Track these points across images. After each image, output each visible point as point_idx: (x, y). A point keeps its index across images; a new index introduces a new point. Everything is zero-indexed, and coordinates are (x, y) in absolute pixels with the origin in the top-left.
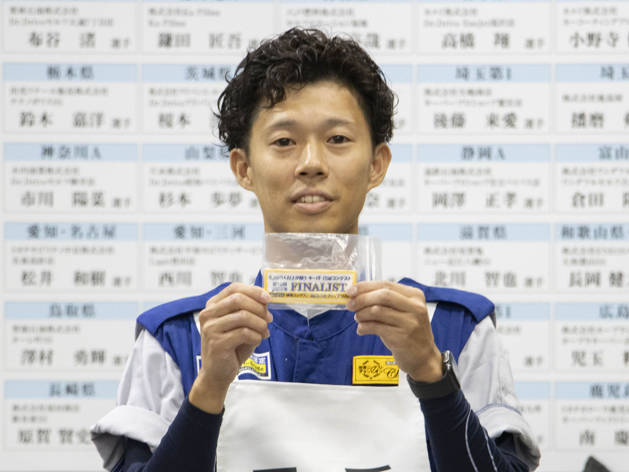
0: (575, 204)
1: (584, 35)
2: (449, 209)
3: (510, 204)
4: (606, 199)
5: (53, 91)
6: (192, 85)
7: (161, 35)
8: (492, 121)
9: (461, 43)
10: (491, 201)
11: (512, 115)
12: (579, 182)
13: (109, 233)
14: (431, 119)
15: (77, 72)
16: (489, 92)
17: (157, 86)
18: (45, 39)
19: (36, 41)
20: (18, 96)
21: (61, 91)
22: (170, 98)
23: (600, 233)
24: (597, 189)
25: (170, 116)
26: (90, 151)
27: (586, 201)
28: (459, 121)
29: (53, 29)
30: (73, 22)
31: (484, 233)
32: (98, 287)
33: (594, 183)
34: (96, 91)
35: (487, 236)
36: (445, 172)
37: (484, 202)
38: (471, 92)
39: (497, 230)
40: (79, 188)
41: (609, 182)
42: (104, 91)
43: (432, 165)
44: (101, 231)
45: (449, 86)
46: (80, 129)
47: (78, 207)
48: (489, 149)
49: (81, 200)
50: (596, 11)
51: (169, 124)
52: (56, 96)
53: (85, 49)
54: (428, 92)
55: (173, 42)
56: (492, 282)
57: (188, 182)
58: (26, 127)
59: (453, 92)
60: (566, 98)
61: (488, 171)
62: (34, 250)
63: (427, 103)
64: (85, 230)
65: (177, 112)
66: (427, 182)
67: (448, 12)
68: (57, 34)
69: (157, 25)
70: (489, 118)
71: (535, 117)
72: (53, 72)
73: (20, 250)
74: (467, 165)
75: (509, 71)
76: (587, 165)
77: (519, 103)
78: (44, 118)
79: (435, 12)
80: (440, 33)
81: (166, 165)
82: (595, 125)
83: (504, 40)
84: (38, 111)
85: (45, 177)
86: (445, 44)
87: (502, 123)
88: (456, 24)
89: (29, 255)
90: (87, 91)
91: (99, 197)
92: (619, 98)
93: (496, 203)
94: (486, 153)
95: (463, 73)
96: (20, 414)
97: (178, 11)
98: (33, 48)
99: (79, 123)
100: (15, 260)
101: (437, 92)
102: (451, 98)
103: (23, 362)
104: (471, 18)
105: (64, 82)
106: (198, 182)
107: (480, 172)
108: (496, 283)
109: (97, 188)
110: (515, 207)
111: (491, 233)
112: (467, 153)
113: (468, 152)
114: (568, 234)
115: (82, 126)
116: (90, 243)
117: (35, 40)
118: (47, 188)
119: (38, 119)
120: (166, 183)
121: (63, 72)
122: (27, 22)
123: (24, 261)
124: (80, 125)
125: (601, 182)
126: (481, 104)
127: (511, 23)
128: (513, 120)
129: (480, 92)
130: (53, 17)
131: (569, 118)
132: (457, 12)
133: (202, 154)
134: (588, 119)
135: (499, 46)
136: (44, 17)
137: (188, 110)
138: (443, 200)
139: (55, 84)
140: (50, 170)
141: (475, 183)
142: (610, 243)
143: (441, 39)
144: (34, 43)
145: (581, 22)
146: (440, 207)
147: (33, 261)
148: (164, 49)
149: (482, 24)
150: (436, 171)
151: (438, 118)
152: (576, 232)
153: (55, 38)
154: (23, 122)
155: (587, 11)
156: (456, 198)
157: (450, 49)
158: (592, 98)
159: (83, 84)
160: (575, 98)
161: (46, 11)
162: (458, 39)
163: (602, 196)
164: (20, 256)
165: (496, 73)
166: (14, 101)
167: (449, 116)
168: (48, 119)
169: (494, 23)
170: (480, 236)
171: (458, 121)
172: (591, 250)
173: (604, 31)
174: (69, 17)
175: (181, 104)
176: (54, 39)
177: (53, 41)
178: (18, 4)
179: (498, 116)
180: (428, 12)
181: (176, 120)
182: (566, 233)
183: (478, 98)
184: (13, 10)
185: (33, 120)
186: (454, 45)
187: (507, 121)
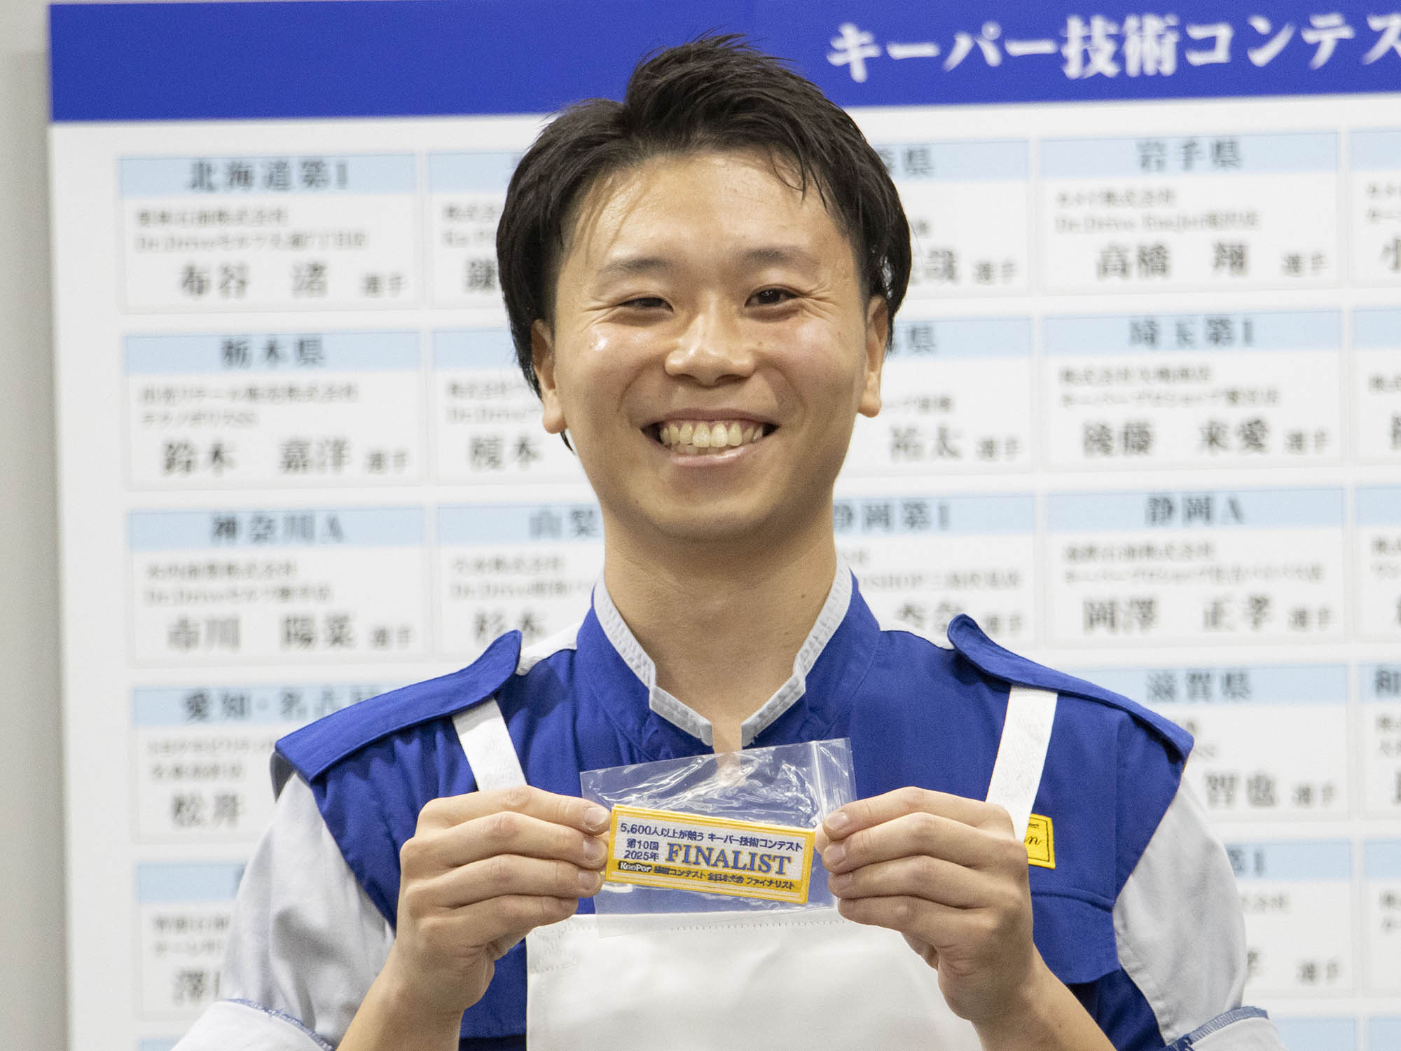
2: (1120, 635)
3: (1256, 622)
5: (234, 394)
7: (473, 265)
8: (1213, 438)
9: (1140, 265)
10: (1214, 616)
11: (1257, 422)
14: (1077, 436)
15: (288, 350)
16: (1204, 373)
17: (465, 376)
18: (215, 279)
19: (196, 284)
20: (159, 408)
21: (252, 393)
22: (495, 402)
25: (495, 442)
26: (320, 525)
28: (1139, 439)
29: (233, 256)
30: (276, 240)
31: (1200, 686)
34: (331, 392)
35: (1207, 694)
36: (1109, 554)
37: (1200, 619)
38: (1164, 374)
39: (1229, 679)
40: (295, 607)
42: (349, 391)
43: (1081, 539)
45: (1116, 361)
46: (297, 477)
47: (297, 650)
48: (1207, 499)
49: (300, 633)
51: (494, 461)
52: (242, 405)
53: (304, 300)
54: (1068, 376)
56: (1222, 796)
57: (539, 588)
58: (177, 476)
59: (1125, 374)
60: (1378, 383)
61: (1207, 549)
62: (198, 746)
63: (1068, 400)
64: (310, 701)
65: (509, 433)
66: (1071, 577)
67: (1110, 197)
68: (242, 268)
69: (463, 241)
70: (1206, 431)
71: (1309, 427)
72: (234, 352)
73: (167, 747)
74: (1160, 535)
75: (1248, 327)
77: (1272, 396)
78: (217, 455)
79: (1080, 199)
80: (1092, 245)
81: (488, 551)
83: (1235, 258)
84: (202, 439)
85: (221, 584)
86: (1104, 269)
87: (1235, 441)
88: (1129, 225)
89: (188, 759)
90: (312, 392)
91: (341, 627)
93: (1225, 620)
94: (1200, 509)
95: (1146, 333)
98: (189, 301)
99: (293, 464)
100: (158, 772)
101: (1088, 376)
102: (1118, 388)
103: (179, 997)
104: (1161, 211)
105: (259, 374)
106: (560, 588)
107: (1188, 550)
108: (1230, 799)
109: (336, 605)
110: (1268, 628)
111: (1217, 686)
112: (1159, 510)
113: (1161, 508)
114: (1388, 688)
115: (301, 468)
118: (223, 610)
119: (203, 456)
120: (491, 590)
121: (257, 351)
122: (175, 243)
123: (178, 771)
124: (297, 467)
126: (1187, 400)
127: (1251, 219)
128: (1259, 434)
129: (1185, 374)
130: (232, 230)
131: (1386, 427)
132: (1129, 197)
133: (567, 525)
135: (1226, 271)
136: (212, 231)
137: (534, 428)
138: (1108, 616)
139: (241, 377)
140: (230, 569)
141: (1178, 577)
143: (1094, 257)
144: (192, 289)
146: (1101, 631)
147: (197, 771)
148: (479, 295)
149: (1185, 223)
150: (1091, 552)
151: (1091, 432)
153: (238, 276)
154: (170, 464)
156: (1136, 610)
157: (1114, 280)
159: (302, 376)
161: (216, 218)
162: (1132, 257)
164: (168, 761)
165: (1219, 330)
166: (149, 418)
167: (1117, 428)
168: (225, 456)
169: (1213, 220)
170: (1193, 695)
171: (1137, 439)
174: (269, 229)
175: (517, 415)
176: (235, 280)
177: (233, 283)
178: (155, 204)
179: (1226, 427)
180: (1063, 199)
181: (508, 450)
182: (1385, 683)
183: (1181, 388)
184: (144, 217)
185: (192, 458)
186: (1124, 270)
187: (1247, 437)
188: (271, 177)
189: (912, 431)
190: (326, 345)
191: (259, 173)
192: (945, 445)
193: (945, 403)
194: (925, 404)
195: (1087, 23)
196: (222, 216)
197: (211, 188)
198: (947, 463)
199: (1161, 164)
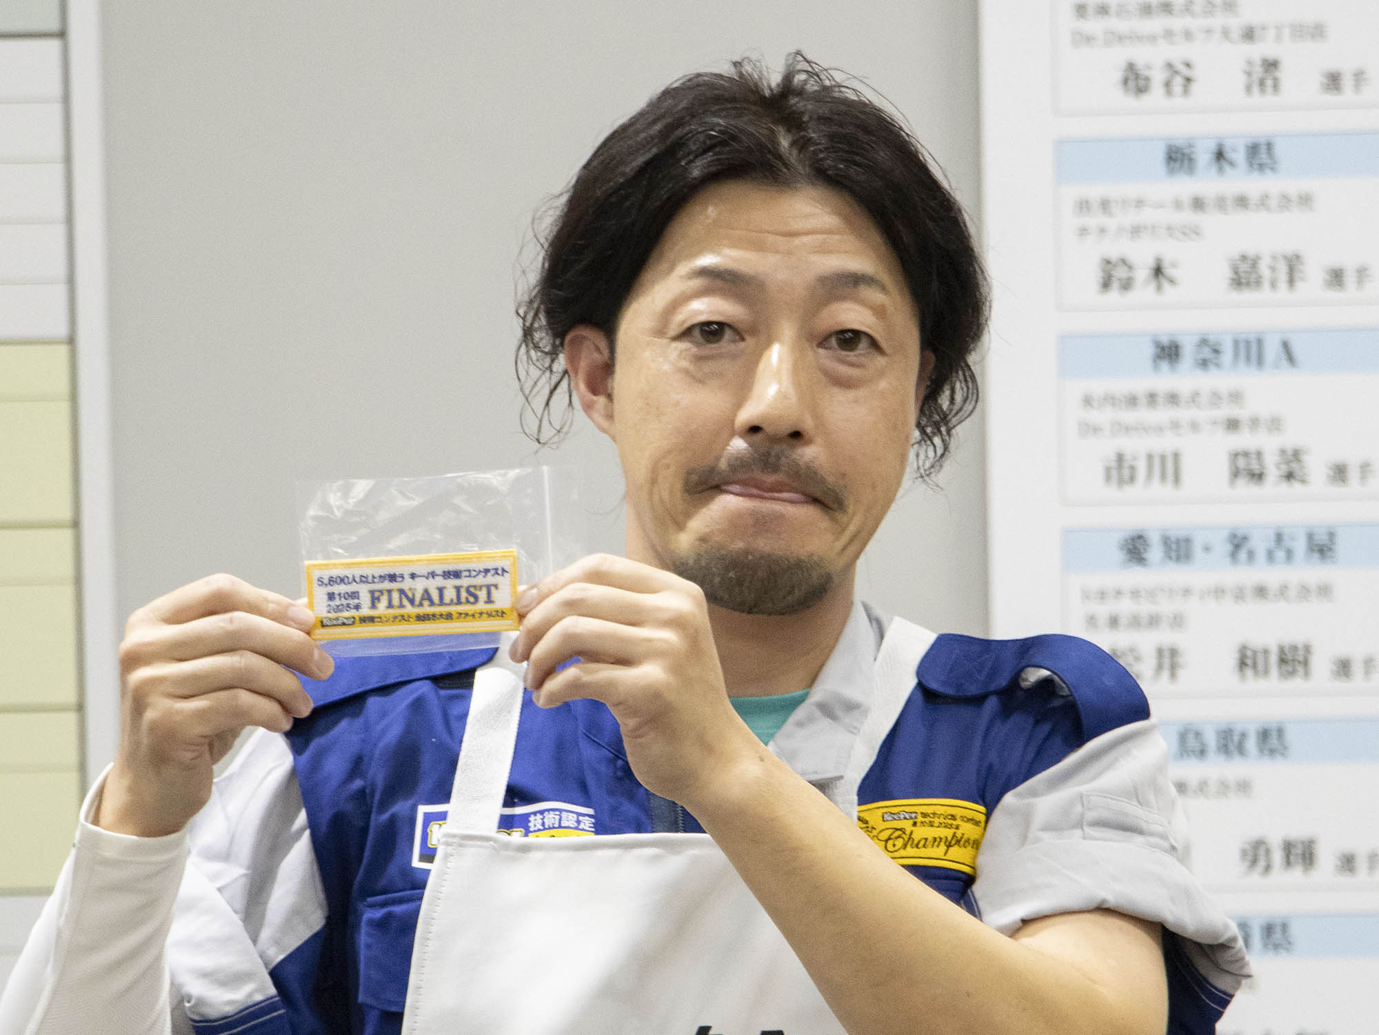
5: (1178, 205)
13: (1322, 548)
15: (1239, 156)
18: (1158, 76)
19: (1137, 84)
20: (1095, 220)
21: (1198, 204)
26: (1272, 350)
29: (1177, 52)
30: (1227, 33)
32: (1297, 683)
34: (1285, 202)
40: (1245, 440)
42: (1305, 200)
44: (1300, 546)
46: (1247, 296)
47: (1245, 488)
49: (1250, 469)
52: (1188, 217)
53: (1257, 98)
58: (1114, 295)
62: (1135, 594)
64: (1260, 544)
68: (1188, 64)
72: (1178, 158)
73: (1102, 595)
78: (1158, 271)
84: (1142, 255)
85: (1162, 415)
89: (1125, 607)
90: (1264, 201)
91: (1295, 461)
98: (1131, 101)
99: (1244, 281)
100: (1093, 622)
105: (1206, 183)
109: (1290, 439)
115: (1253, 287)
116: (1272, 576)
117: (1135, 81)
118: (1165, 444)
119: (1142, 274)
121: (1203, 157)
122: (1115, 38)
123: (1114, 622)
124: (1248, 285)
130: (1177, 22)
136: (1156, 24)
139: (1185, 186)
140: (1173, 399)
144: (1133, 89)
147: (1135, 622)
153: (1184, 73)
154: (1106, 284)
159: (1253, 184)
161: (1161, 8)
164: (1103, 610)
166: (1083, 231)
168: (1167, 272)
174: (1218, 21)
176: (1180, 77)
177: (1178, 82)
184: (1081, 9)
185: (1131, 276)
190: (1280, 150)
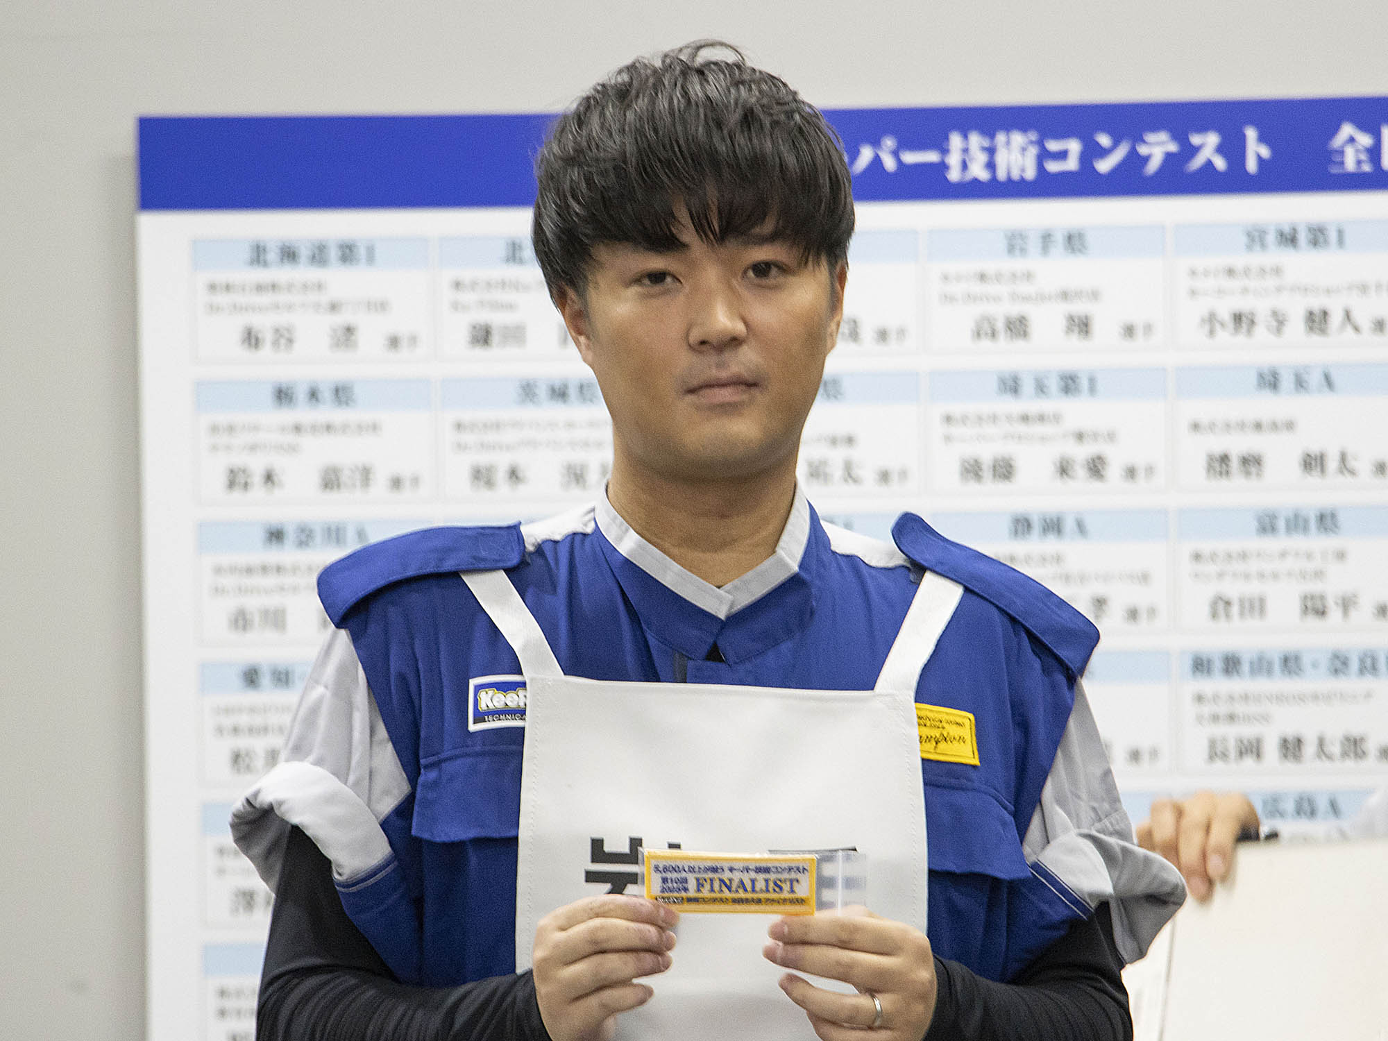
0: (1214, 615)
1: (1225, 314)
4: (1270, 605)
5: (283, 429)
6: (529, 413)
7: (474, 327)
8: (1064, 469)
9: (1006, 332)
11: (1099, 458)
12: (1221, 575)
14: (956, 467)
15: (326, 394)
17: (467, 416)
18: (268, 337)
19: (253, 341)
20: (223, 439)
21: (298, 429)
22: (491, 437)
23: (1261, 666)
24: (1253, 589)
25: (491, 469)
26: (350, 534)
27: (1235, 609)
28: (1004, 470)
29: (282, 319)
30: (317, 307)
33: (1247, 576)
34: (360, 428)
38: (1025, 418)
41: (1275, 576)
42: (375, 427)
45: (986, 408)
46: (333, 496)
48: (1059, 520)
50: (1247, 272)
51: (490, 483)
52: (290, 438)
53: (340, 354)
54: (948, 419)
55: (495, 338)
58: (237, 495)
60: (1196, 427)
61: (1059, 559)
62: (252, 710)
63: (948, 438)
65: (502, 462)
67: (982, 277)
68: (290, 329)
69: (467, 308)
70: (1058, 465)
71: (1140, 462)
72: (283, 395)
73: (228, 711)
74: (1021, 547)
75: (1092, 381)
76: (1235, 546)
77: (1111, 437)
78: (269, 478)
79: (959, 278)
80: (968, 316)
82: (1248, 474)
83: (1082, 326)
84: (257, 465)
85: (271, 581)
86: (978, 334)
87: (1081, 472)
88: (997, 299)
89: (244, 720)
90: (345, 428)
92: (1290, 426)
94: (1053, 526)
95: (1011, 386)
96: (230, 1004)
97: (503, 284)
98: (248, 354)
99: (329, 485)
100: (220, 730)
101: (964, 419)
102: (988, 430)
103: (235, 911)
104: (1024, 288)
105: (303, 413)
107: (1044, 559)
110: (1107, 622)
112: (1020, 528)
113: (1022, 525)
114: (1202, 672)
115: (335, 489)
117: (251, 339)
118: (273, 601)
119: (257, 479)
121: (301, 394)
122: (237, 308)
123: (236, 730)
124: (332, 487)
125: (1261, 576)
126: (1043, 439)
127: (1095, 295)
128: (1100, 467)
129: (1042, 418)
130: (282, 298)
131: (1202, 462)
132: (998, 277)
134: (1235, 463)
135: (1074, 337)
136: (266, 299)
137: (522, 458)
139: (287, 416)
140: (279, 569)
142: (1280, 684)
143: (970, 325)
144: (250, 345)
145: (1220, 292)
147: (251, 730)
148: (479, 352)
149: (1042, 298)
151: (967, 464)
152: (1218, 665)
153: (287, 335)
154: (232, 484)
155: (1231, 272)
157: (986, 343)
158: (1242, 426)
159: (337, 415)
160: (1212, 427)
161: (270, 288)
162: (1000, 325)
163: (1262, 601)
164: (228, 722)
165: (1069, 384)
166: (215, 448)
167: (987, 461)
168: (275, 478)
169: (1065, 296)
172: (1246, 698)
173: (1261, 307)
174: (312, 297)
175: (509, 448)
176: (285, 338)
177: (283, 341)
178: (221, 277)
179: (1074, 461)
180: (946, 278)
181: (501, 476)
182: (1200, 667)
183: (1038, 429)
184: (212, 287)
185: (249, 481)
186: (994, 334)
187: (1090, 469)
188: (314, 257)
189: (824, 463)
190: (357, 390)
191: (304, 253)
192: (850, 474)
193: (850, 440)
194: (834, 441)
195: (966, 137)
196: (274, 287)
197: (265, 264)
198: (851, 488)
199: (1023, 251)
